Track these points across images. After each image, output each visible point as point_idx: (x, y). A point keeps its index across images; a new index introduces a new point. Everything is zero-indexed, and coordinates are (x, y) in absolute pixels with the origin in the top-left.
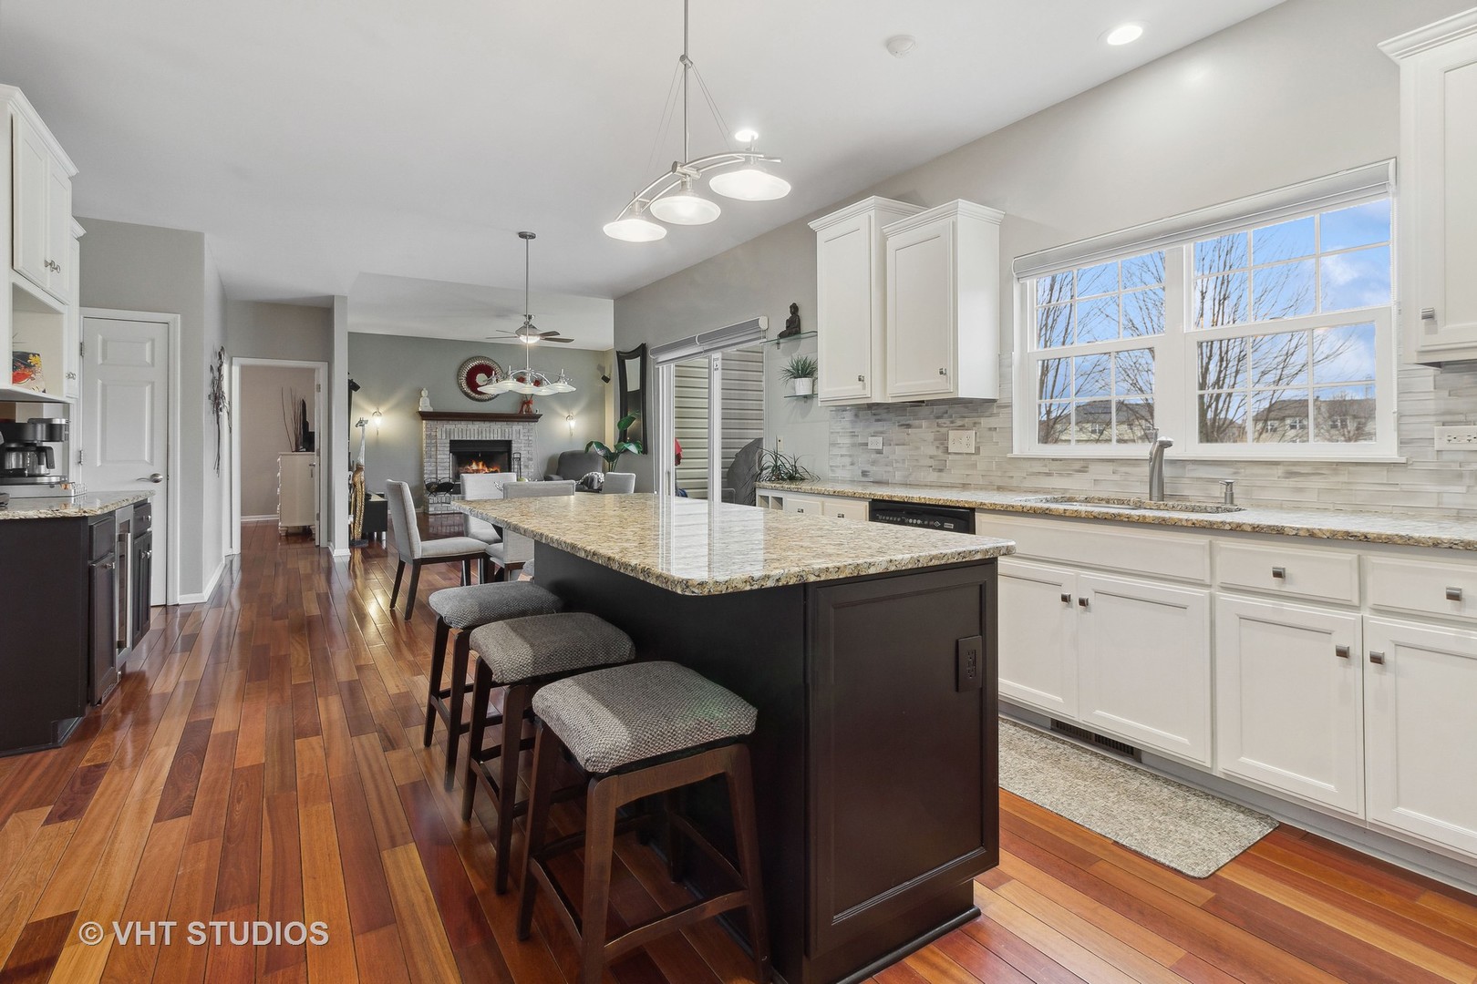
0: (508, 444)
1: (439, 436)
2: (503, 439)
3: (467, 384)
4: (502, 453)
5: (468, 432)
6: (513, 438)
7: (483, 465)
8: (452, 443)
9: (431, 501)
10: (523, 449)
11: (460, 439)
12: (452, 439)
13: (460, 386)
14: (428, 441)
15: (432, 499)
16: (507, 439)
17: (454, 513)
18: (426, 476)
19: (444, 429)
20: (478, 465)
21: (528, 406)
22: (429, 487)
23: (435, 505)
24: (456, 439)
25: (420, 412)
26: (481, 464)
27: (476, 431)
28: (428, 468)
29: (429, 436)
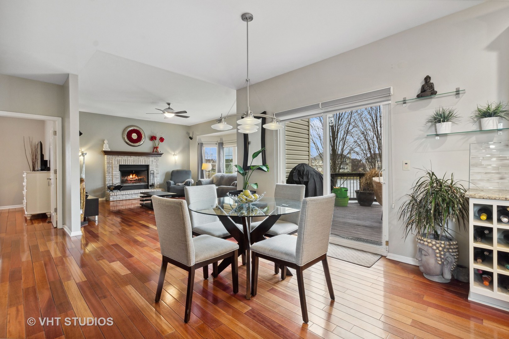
0: (147, 167)
1: (113, 163)
2: (145, 164)
3: (127, 138)
4: (144, 171)
5: (128, 161)
6: (150, 164)
7: (135, 176)
8: (120, 166)
9: (111, 195)
10: (154, 169)
11: (124, 164)
12: (120, 164)
13: (124, 138)
14: (108, 165)
15: (111, 193)
16: (147, 164)
17: (123, 200)
18: (107, 182)
19: (116, 160)
20: (133, 176)
21: (157, 149)
22: (109, 188)
23: (113, 197)
24: (122, 164)
25: (104, 151)
26: (134, 175)
27: (132, 161)
28: (108, 178)
29: (108, 163)
